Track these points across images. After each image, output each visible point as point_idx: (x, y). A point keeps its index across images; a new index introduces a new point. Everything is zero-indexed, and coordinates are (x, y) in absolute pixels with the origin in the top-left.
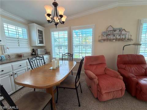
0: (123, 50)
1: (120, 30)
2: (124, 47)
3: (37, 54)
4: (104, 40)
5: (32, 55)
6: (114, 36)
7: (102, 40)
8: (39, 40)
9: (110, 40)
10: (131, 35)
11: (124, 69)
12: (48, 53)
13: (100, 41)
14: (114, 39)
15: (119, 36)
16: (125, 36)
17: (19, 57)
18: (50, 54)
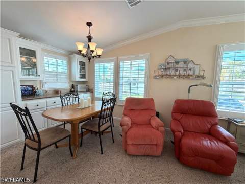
0: (189, 92)
1: (185, 63)
2: (190, 87)
3: (77, 90)
4: (162, 76)
5: (71, 91)
6: (176, 70)
7: (158, 76)
8: (80, 74)
9: (171, 76)
10: (204, 71)
11: (179, 121)
12: (90, 90)
13: (155, 77)
14: (175, 76)
15: (185, 70)
16: (194, 71)
17: (56, 92)
18: (92, 92)
